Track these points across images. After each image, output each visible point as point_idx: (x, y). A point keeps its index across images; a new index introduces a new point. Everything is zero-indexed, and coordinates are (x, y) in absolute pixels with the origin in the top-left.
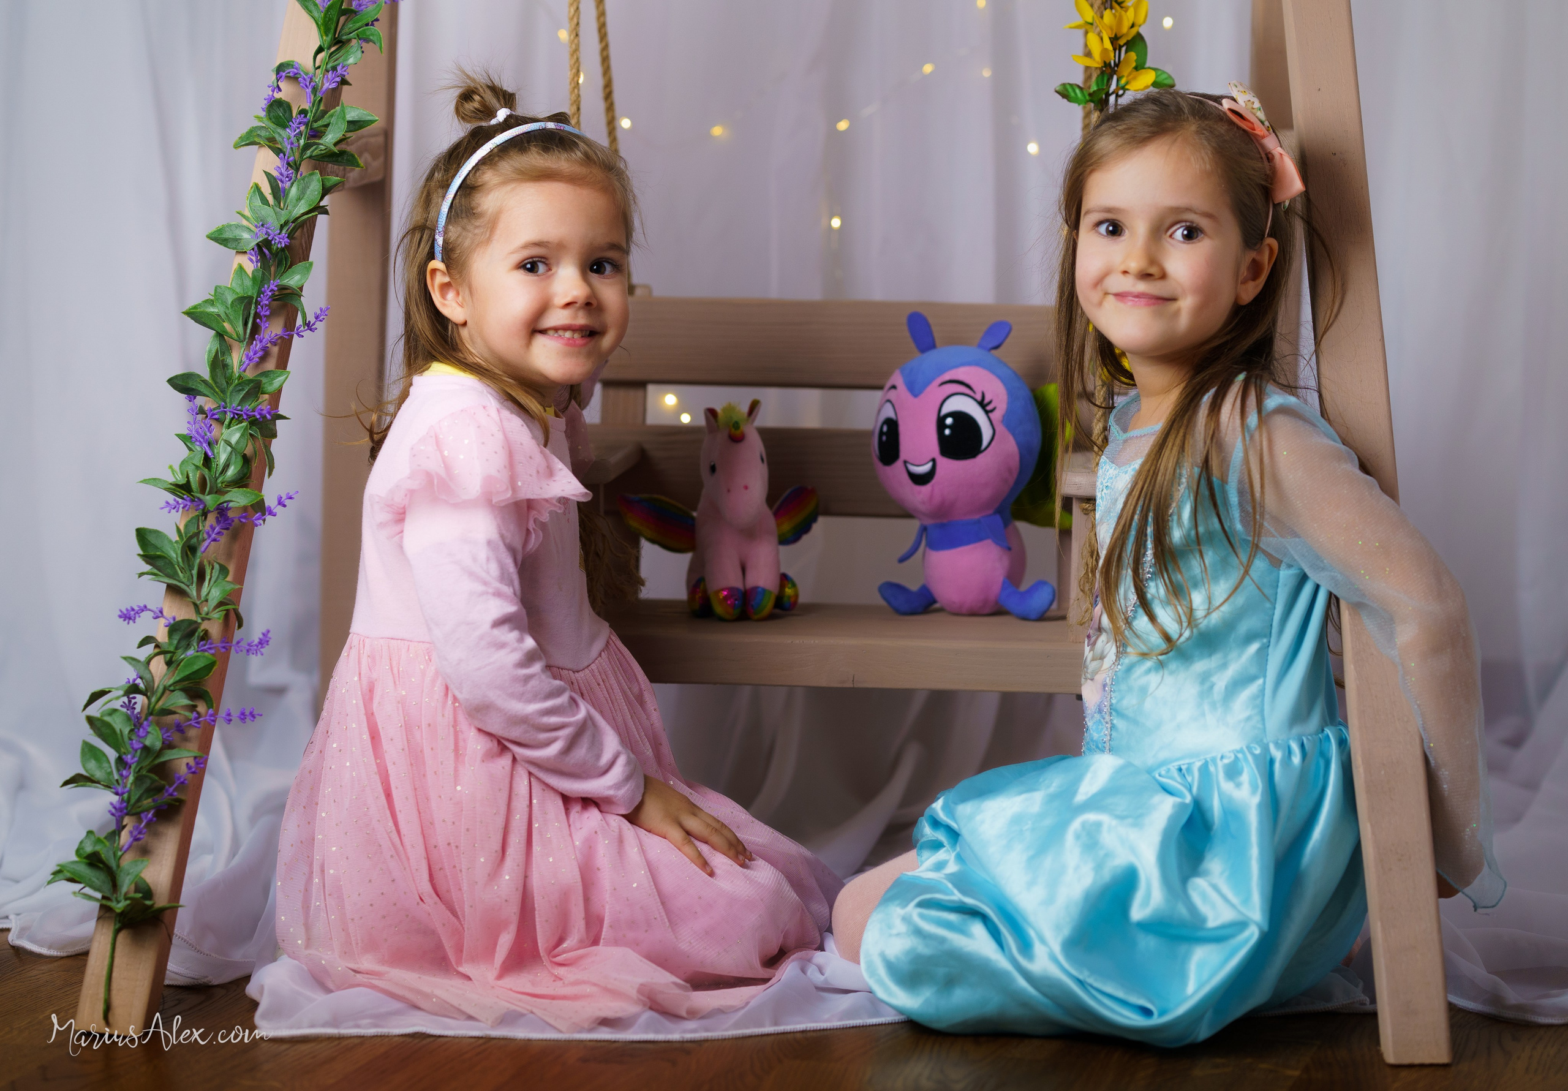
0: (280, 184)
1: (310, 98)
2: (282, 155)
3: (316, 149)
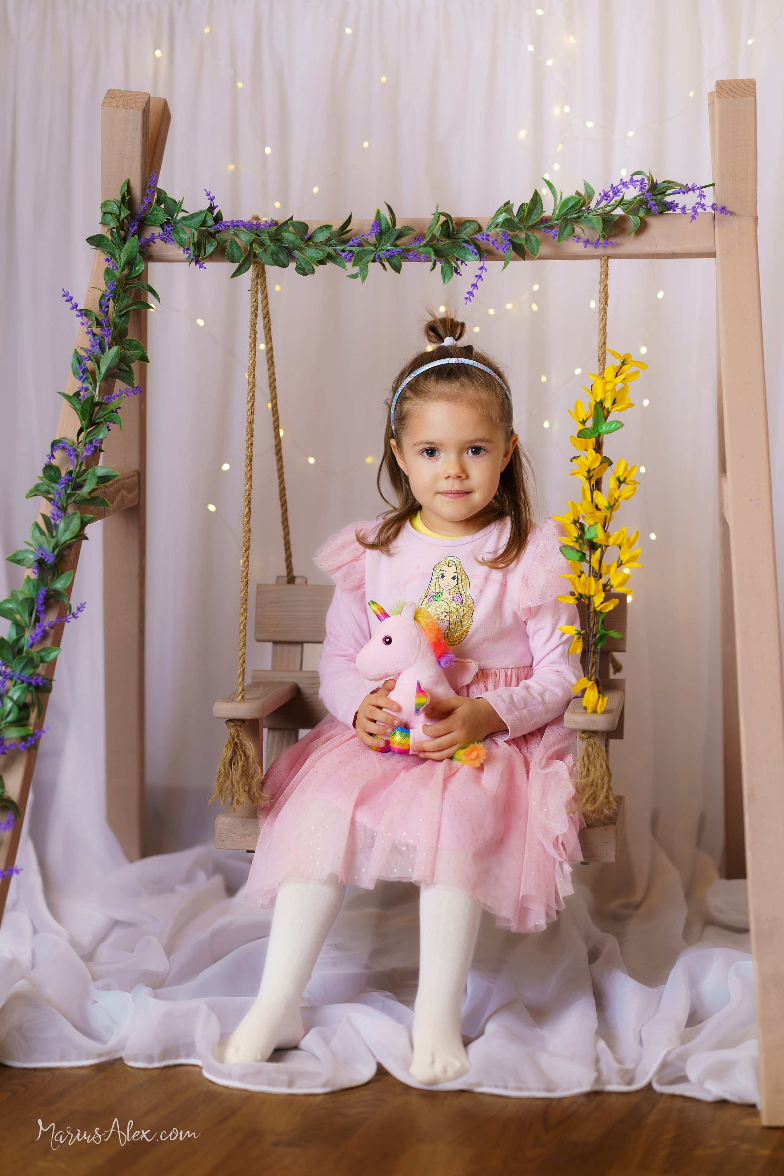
0: (53, 521)
1: (74, 463)
2: (53, 502)
3: (77, 496)
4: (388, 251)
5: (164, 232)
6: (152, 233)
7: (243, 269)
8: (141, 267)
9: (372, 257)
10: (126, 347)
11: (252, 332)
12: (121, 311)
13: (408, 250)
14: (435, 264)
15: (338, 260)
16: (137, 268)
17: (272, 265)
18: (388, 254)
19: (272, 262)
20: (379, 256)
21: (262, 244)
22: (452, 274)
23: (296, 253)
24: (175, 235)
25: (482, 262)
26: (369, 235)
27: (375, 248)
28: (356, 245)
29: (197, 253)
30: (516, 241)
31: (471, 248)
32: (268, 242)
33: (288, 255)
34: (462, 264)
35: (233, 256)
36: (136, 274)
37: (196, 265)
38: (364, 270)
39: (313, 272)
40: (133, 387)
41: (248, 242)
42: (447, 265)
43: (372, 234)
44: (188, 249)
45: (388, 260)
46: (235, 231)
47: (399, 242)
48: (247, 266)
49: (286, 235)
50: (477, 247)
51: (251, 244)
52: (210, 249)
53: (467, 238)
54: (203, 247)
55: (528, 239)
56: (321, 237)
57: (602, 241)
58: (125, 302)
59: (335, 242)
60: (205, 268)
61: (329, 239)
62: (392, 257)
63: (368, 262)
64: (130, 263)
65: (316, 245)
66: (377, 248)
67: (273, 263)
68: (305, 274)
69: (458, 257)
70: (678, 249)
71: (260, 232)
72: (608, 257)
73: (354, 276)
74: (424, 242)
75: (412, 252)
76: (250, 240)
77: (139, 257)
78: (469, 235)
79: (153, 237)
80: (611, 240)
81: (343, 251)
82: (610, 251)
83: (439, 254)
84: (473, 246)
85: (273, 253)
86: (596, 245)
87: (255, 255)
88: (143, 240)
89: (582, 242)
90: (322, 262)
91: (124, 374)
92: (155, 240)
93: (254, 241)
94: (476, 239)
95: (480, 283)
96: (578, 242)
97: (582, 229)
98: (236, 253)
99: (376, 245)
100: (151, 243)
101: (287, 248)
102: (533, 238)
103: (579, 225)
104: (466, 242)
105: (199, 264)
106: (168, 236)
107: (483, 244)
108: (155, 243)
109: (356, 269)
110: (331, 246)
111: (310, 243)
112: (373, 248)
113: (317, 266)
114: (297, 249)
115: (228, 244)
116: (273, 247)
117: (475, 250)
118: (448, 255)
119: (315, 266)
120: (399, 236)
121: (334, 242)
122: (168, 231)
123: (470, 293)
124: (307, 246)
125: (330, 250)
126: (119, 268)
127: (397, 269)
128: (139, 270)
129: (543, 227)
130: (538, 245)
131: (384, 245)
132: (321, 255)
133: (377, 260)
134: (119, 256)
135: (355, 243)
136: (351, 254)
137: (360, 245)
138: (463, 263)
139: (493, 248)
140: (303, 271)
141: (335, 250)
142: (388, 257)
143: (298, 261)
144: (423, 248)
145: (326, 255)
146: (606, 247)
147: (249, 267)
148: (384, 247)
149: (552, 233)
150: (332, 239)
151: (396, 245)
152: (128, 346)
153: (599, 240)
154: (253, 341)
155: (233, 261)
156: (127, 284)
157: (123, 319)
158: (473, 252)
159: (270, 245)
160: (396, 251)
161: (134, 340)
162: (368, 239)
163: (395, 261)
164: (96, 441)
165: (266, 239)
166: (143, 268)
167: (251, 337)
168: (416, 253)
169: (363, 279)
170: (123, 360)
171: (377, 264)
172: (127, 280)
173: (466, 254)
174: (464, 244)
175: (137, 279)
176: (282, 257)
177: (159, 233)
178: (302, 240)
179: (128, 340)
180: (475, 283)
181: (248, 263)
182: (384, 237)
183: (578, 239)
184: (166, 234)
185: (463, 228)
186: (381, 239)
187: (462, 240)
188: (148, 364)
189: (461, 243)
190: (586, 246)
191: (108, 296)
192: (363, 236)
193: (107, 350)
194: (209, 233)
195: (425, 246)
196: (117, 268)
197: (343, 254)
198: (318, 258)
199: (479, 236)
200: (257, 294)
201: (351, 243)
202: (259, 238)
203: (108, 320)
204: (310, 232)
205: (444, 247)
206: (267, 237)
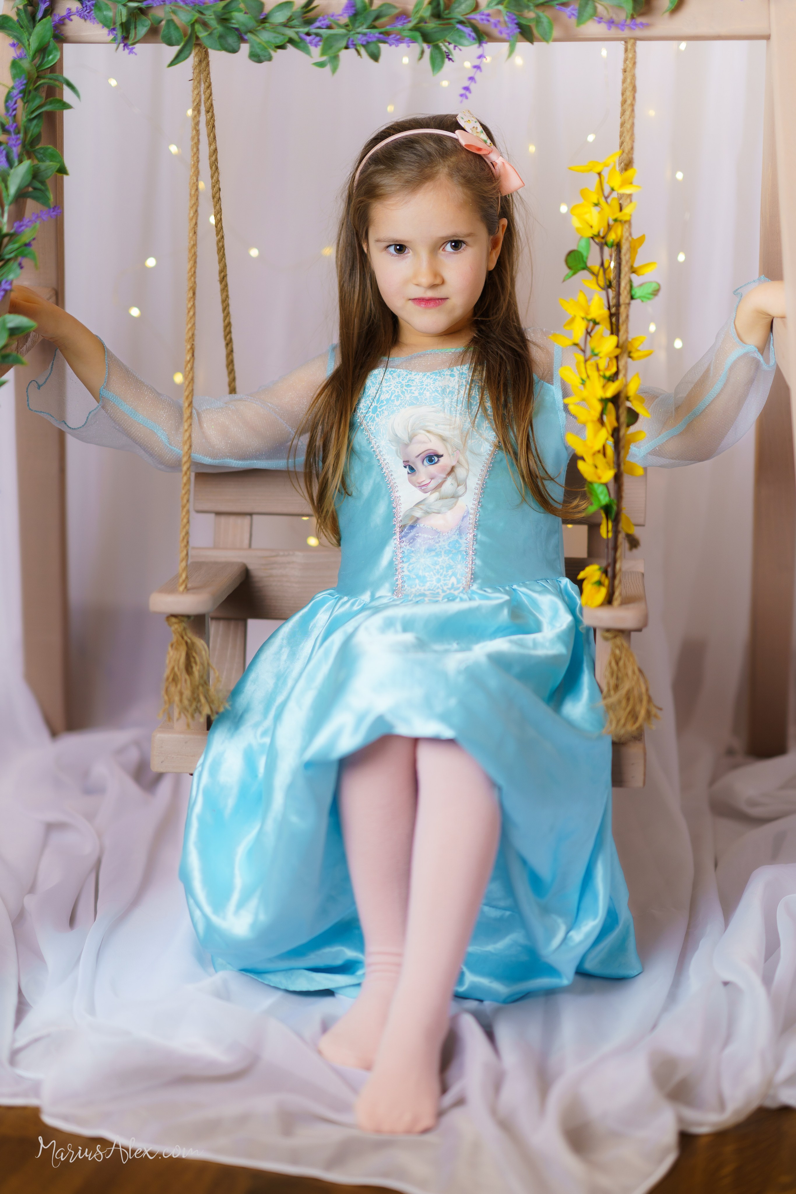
4: (365, 34)
5: (84, 8)
6: (68, 8)
7: (182, 56)
8: (55, 56)
9: (344, 44)
10: (39, 156)
11: (194, 132)
12: (33, 112)
13: (388, 33)
14: (423, 52)
15: (301, 45)
16: (51, 57)
17: (219, 50)
18: (365, 38)
19: (218, 47)
20: (353, 41)
21: (205, 25)
22: (443, 62)
23: (249, 36)
24: (98, 13)
25: (481, 48)
26: (340, 15)
27: (347, 30)
28: (324, 27)
29: (124, 34)
30: (523, 22)
31: (467, 30)
32: (213, 23)
33: (238, 37)
34: (455, 49)
35: (170, 38)
36: (50, 63)
37: (124, 50)
38: (335, 58)
39: (270, 59)
40: (50, 208)
41: (189, 22)
42: (437, 51)
43: (345, 15)
44: (114, 29)
45: (363, 46)
46: (173, 8)
47: (377, 23)
48: (188, 52)
49: (236, 14)
50: (475, 29)
51: (193, 25)
52: (142, 30)
53: (462, 18)
54: (132, 27)
55: (538, 20)
56: (280, 18)
57: (628, 22)
58: (37, 102)
59: (298, 23)
60: (136, 54)
61: (290, 19)
62: (368, 43)
63: (339, 50)
64: (43, 50)
65: (275, 28)
66: (349, 31)
67: (220, 48)
68: (260, 61)
69: (450, 41)
70: (723, 31)
71: (204, 9)
72: (636, 39)
73: (321, 65)
74: (410, 25)
75: (393, 36)
76: (191, 20)
77: (52, 42)
78: (465, 13)
79: (69, 13)
80: (639, 20)
81: (308, 34)
82: (638, 33)
83: (426, 38)
84: (470, 29)
85: (221, 37)
86: (622, 26)
87: (197, 38)
88: (57, 19)
89: (605, 22)
90: (282, 47)
91: (38, 194)
92: (72, 17)
93: (196, 21)
94: (474, 19)
95: (478, 76)
96: (599, 22)
97: (606, 8)
98: (175, 35)
99: (347, 26)
100: (67, 21)
101: (237, 29)
102: (545, 20)
103: (602, 3)
104: (461, 22)
105: (128, 49)
106: (88, 13)
107: (482, 25)
108: (71, 20)
109: (324, 58)
110: (291, 27)
111: (267, 25)
112: (343, 31)
113: (275, 51)
114: (250, 32)
115: (163, 23)
116: (218, 29)
117: (473, 34)
118: (438, 40)
119: (273, 53)
120: (377, 18)
121: (295, 22)
122: (88, 6)
123: (467, 89)
124: (264, 28)
125: (291, 33)
126: (28, 57)
127: (375, 57)
128: (53, 59)
129: (557, 4)
130: (551, 28)
131: (359, 27)
132: (279, 41)
133: (351, 46)
134: (28, 40)
135: (323, 25)
136: (318, 39)
137: (329, 27)
138: (457, 48)
139: (495, 32)
140: (257, 57)
141: (297, 33)
142: (364, 43)
143: (252, 47)
144: (407, 31)
145: (287, 40)
146: (634, 29)
147: (190, 54)
148: (359, 30)
149: (568, 10)
150: (293, 20)
151: (374, 27)
152: (42, 155)
153: (626, 21)
154: (195, 143)
155: (170, 44)
156: (39, 78)
157: (35, 122)
158: (470, 35)
159: (216, 29)
160: (375, 37)
161: (49, 148)
162: (338, 20)
163: (372, 47)
164: (6, 282)
165: (212, 19)
166: (58, 57)
167: (193, 138)
168: (398, 37)
169: (334, 70)
170: (35, 175)
171: (352, 51)
172: (38, 72)
173: (461, 37)
174: (459, 26)
175: (49, 70)
176: (231, 40)
177: (77, 8)
178: (257, 21)
179: (42, 148)
180: (471, 75)
181: (188, 48)
182: (358, 17)
183: (600, 20)
184: (86, 10)
185: (456, 5)
186: (356, 20)
187: (457, 20)
188: (65, 177)
189: (455, 24)
190: (609, 29)
191: (16, 96)
192: (333, 16)
193: (16, 163)
194: (140, 9)
195: (411, 30)
196: (25, 55)
197: (308, 38)
198: (276, 43)
199: (476, 17)
200: (200, 85)
201: (318, 24)
202: (203, 17)
203: (16, 126)
204: (268, 9)
205: (434, 30)
206: (213, 17)
